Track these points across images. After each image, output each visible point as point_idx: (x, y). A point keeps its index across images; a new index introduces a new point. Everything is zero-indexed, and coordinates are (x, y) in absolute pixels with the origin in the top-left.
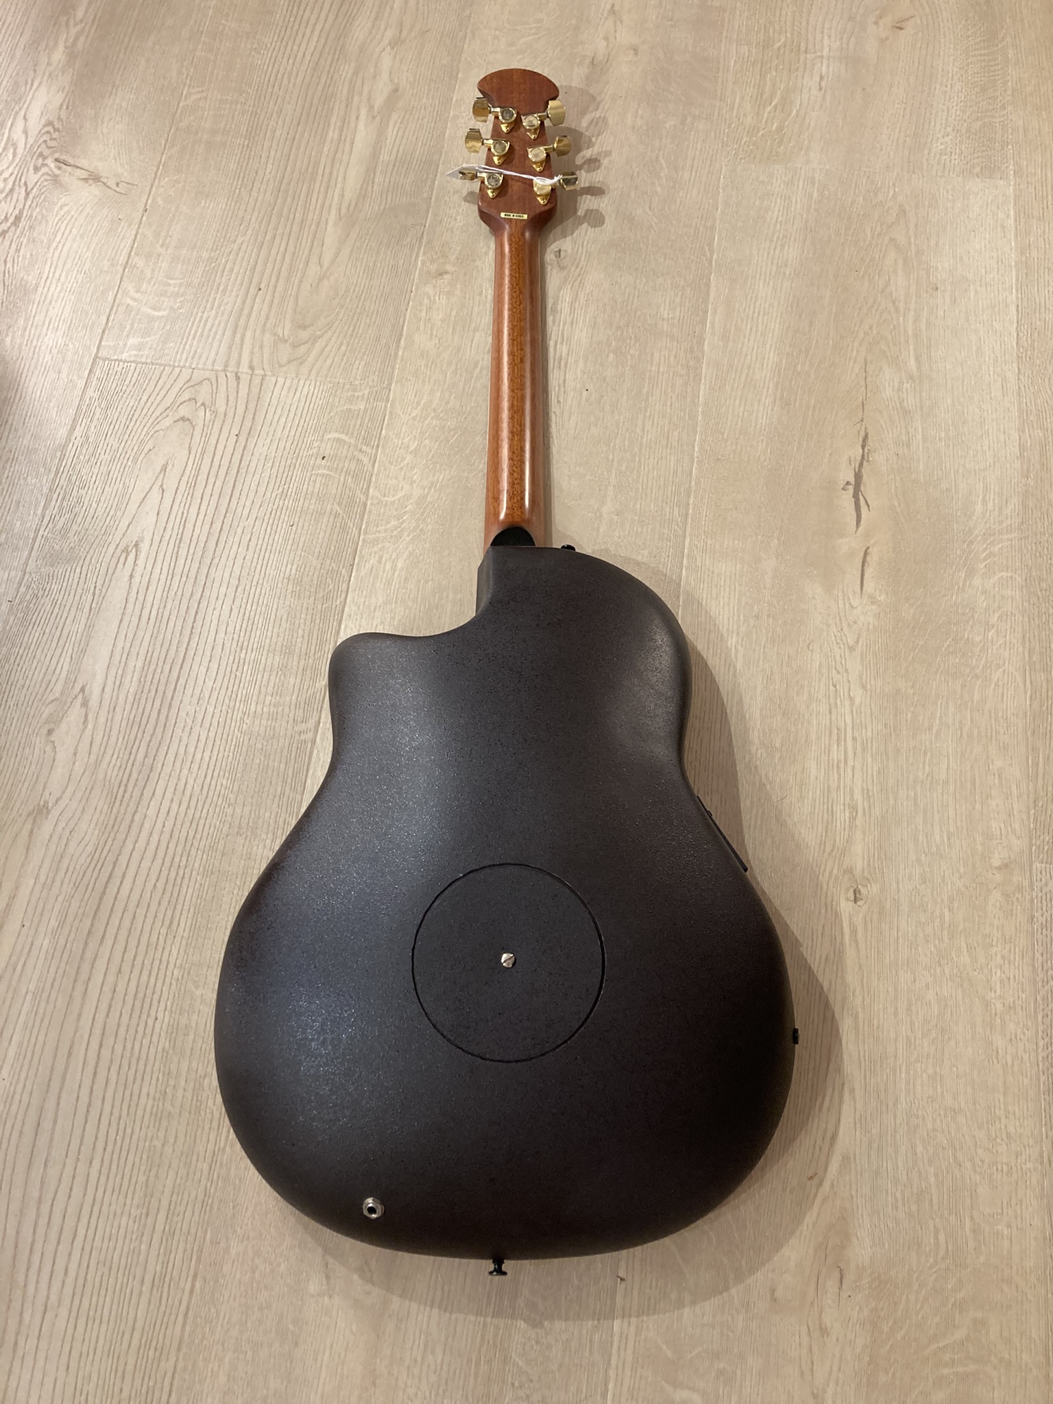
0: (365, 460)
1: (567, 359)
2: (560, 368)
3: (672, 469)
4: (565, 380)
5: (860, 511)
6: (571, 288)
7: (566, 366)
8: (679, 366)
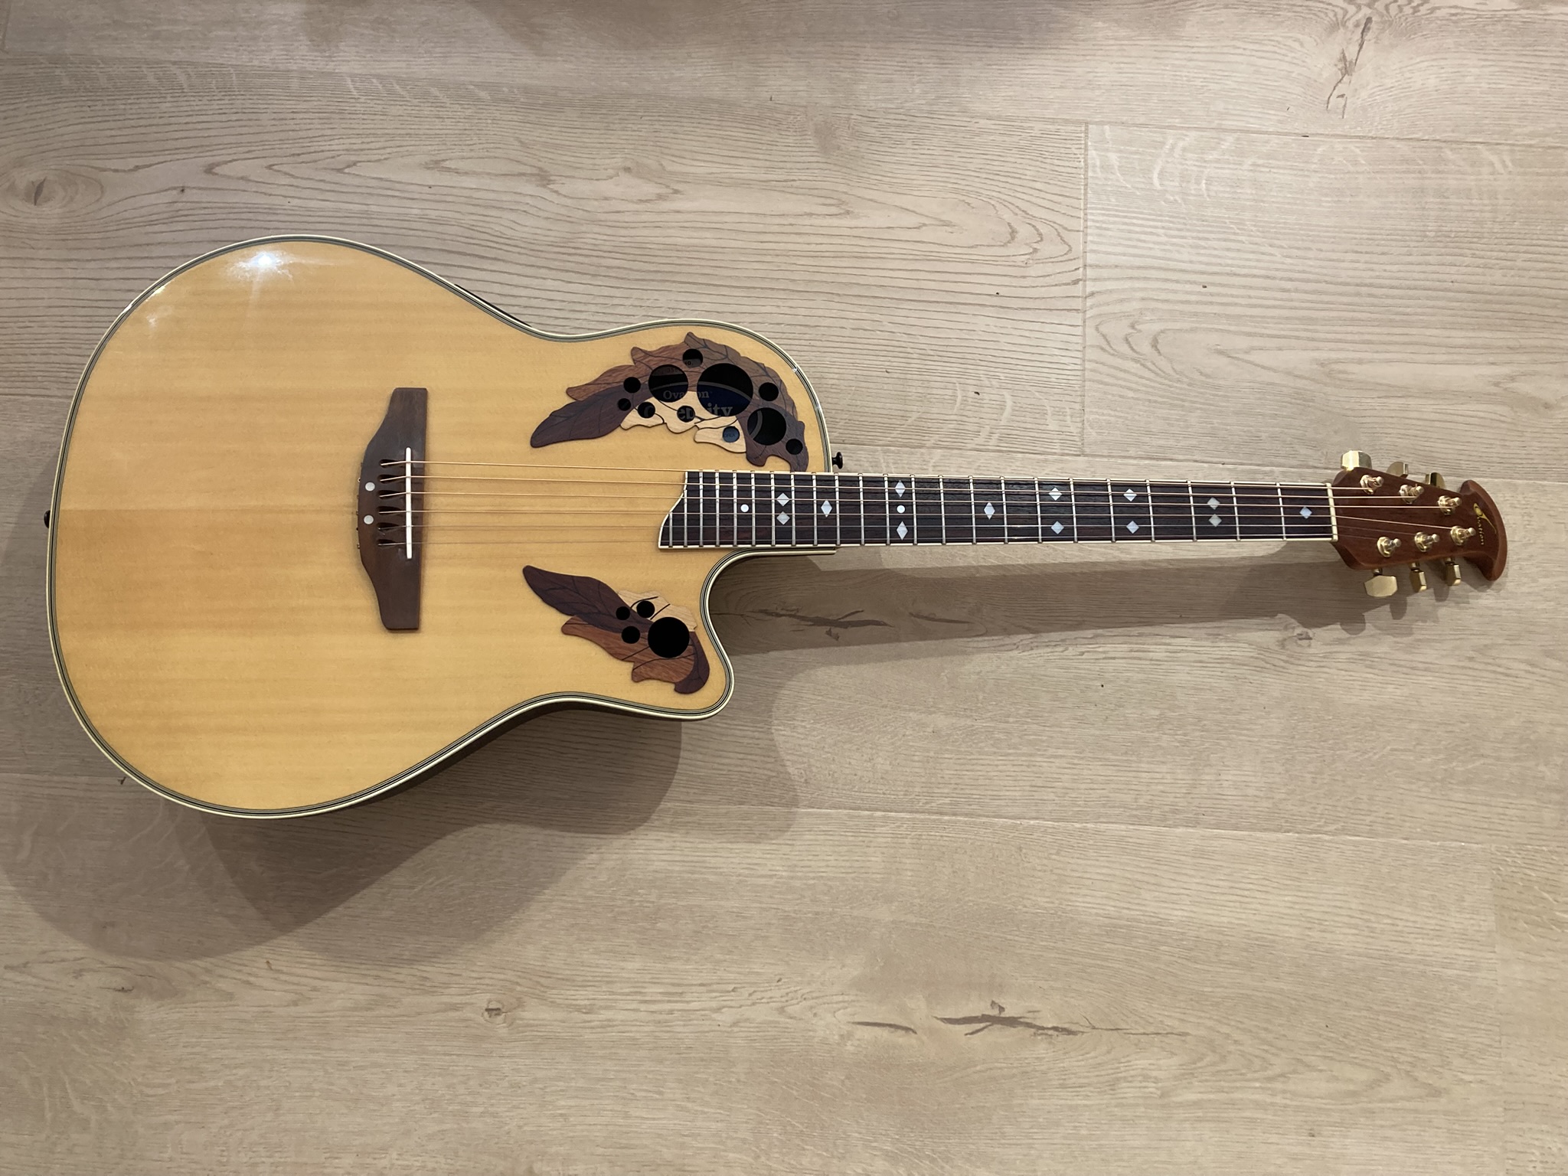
0: (980, 440)
1: (1146, 660)
2: (1131, 651)
3: (1001, 793)
4: (1114, 658)
5: (964, 1023)
6: (1252, 657)
7: (1135, 658)
8: (1149, 797)
